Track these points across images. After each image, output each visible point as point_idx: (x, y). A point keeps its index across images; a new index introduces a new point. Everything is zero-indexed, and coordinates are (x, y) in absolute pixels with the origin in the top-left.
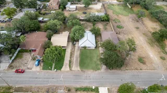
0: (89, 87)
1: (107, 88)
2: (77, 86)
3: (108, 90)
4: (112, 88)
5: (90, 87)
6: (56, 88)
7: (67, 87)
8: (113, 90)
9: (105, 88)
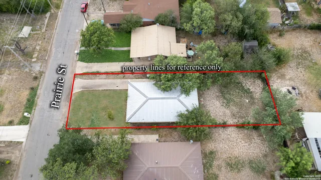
0: (34, 108)
1: (24, 140)
2: (40, 89)
3: (18, 142)
4: (20, 151)
5: (33, 110)
6: (45, 59)
7: (43, 75)
8: (15, 152)
9: (23, 138)
